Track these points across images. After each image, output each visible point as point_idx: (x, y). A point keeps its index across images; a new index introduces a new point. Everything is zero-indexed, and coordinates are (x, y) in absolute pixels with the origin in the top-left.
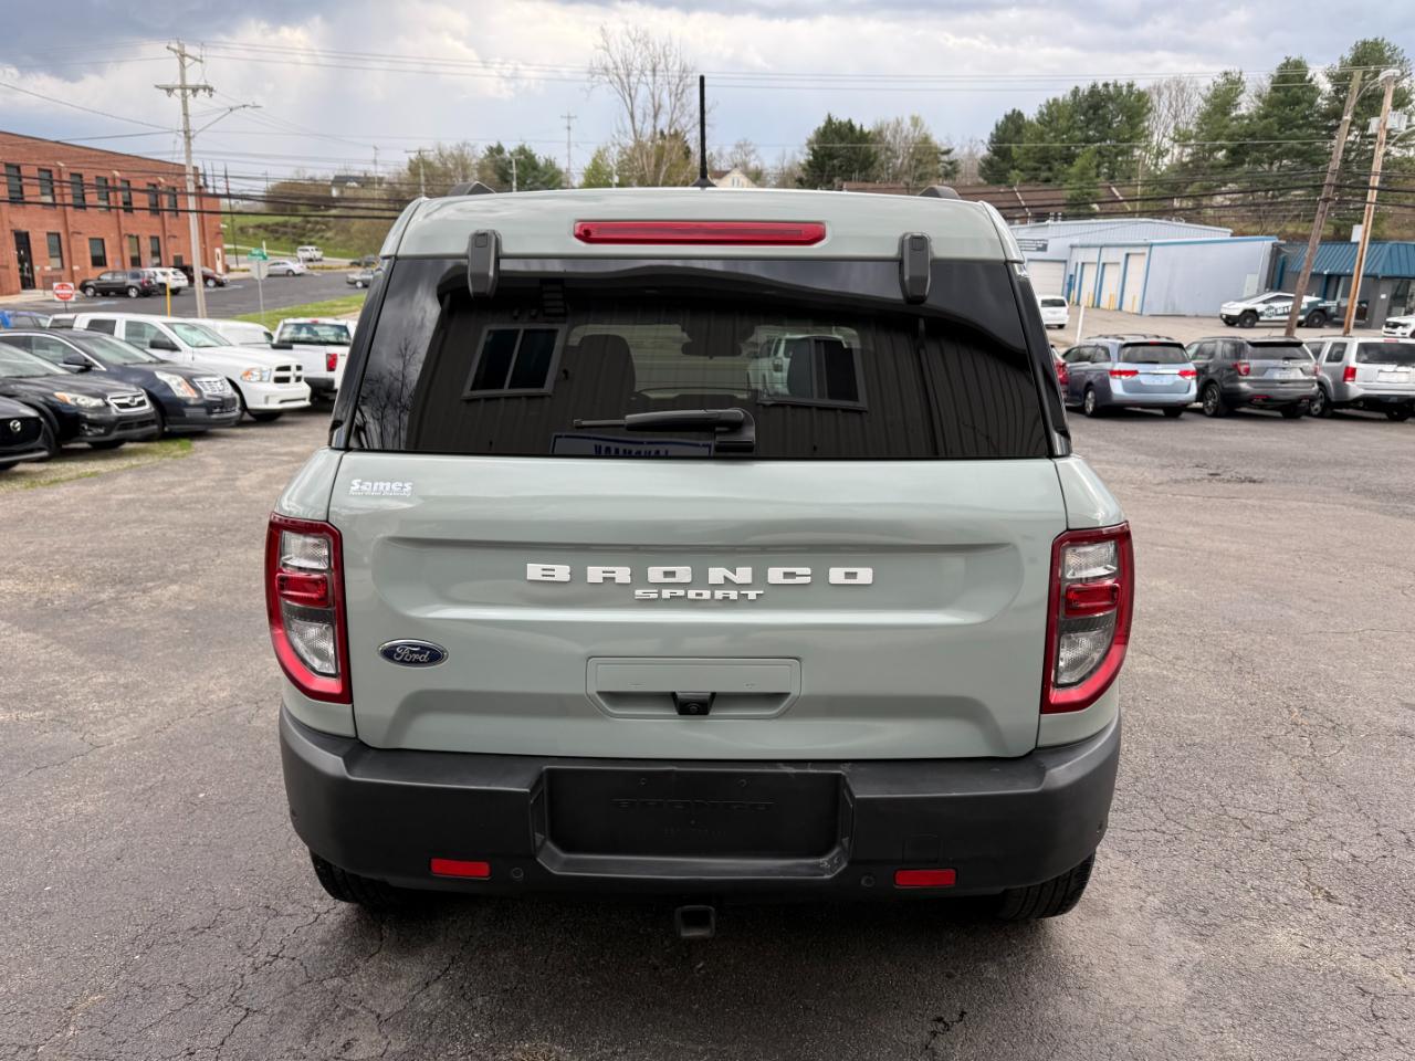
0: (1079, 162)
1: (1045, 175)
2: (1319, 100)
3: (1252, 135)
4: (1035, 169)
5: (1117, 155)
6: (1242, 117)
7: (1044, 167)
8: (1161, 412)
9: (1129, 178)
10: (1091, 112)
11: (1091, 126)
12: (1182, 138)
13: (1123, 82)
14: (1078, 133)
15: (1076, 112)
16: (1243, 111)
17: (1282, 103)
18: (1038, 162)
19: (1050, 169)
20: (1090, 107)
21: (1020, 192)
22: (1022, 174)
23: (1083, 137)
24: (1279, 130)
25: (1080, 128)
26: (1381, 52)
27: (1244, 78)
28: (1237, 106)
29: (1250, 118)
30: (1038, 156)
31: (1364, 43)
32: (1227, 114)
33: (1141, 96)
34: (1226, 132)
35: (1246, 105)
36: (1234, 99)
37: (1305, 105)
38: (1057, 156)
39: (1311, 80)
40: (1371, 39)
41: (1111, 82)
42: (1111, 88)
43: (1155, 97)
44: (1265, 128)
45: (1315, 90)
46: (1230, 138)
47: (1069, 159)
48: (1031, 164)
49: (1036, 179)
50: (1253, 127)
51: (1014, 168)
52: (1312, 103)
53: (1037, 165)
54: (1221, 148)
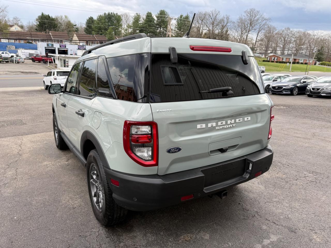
0: (109, 30)
1: (100, 33)
2: (155, 21)
3: (143, 28)
4: (98, 31)
5: (116, 30)
6: (141, 23)
7: (100, 31)
9: (119, 35)
10: (109, 19)
11: (110, 22)
12: (129, 27)
13: (115, 13)
14: (107, 24)
15: (106, 19)
16: (141, 22)
17: (148, 21)
18: (98, 29)
19: (102, 32)
20: (109, 18)
21: (96, 37)
22: (95, 32)
23: (108, 25)
24: (148, 27)
25: (107, 23)
26: (164, 12)
27: (140, 15)
28: (140, 21)
29: (142, 24)
30: (98, 28)
31: (161, 10)
32: (138, 22)
33: (119, 16)
34: (139, 26)
35: (141, 21)
36: (139, 19)
37: (152, 22)
38: (103, 29)
39: (153, 17)
40: (162, 10)
41: (112, 12)
42: (113, 14)
43: (122, 17)
44: (146, 26)
45: (155, 20)
46: (139, 27)
47: (106, 30)
48: (97, 30)
49: (99, 34)
50: (143, 26)
51: (93, 31)
52: (154, 22)
53: (98, 30)
54: (138, 30)
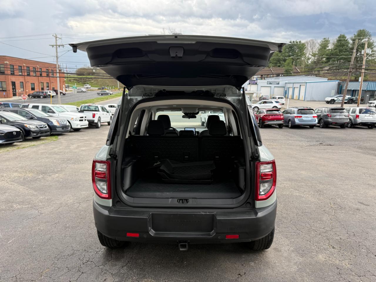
0: (287, 61)
1: (278, 64)
2: (349, 45)
3: (332, 54)
4: (276, 63)
5: (297, 59)
6: (329, 50)
7: (278, 63)
8: (309, 127)
9: (301, 65)
10: (290, 48)
11: (290, 52)
12: (314, 55)
13: (298, 41)
14: (287, 54)
15: (286, 48)
16: (330, 48)
17: (340, 46)
18: (277, 61)
19: (280, 63)
20: (290, 47)
21: (273, 70)
22: (272, 64)
23: (288, 55)
24: (339, 53)
25: (287, 53)
26: (365, 32)
27: (329, 39)
28: (328, 47)
29: (332, 50)
30: (276, 60)
31: (360, 30)
32: (325, 49)
33: (303, 44)
34: (326, 53)
35: (330, 47)
36: (327, 45)
37: (346, 46)
38: (282, 60)
39: (347, 40)
40: (362, 29)
42: (295, 42)
43: (307, 44)
44: (335, 52)
45: (349, 43)
46: (327, 55)
47: (285, 60)
48: (275, 62)
49: (276, 65)
50: (332, 52)
51: (270, 63)
52: (347, 46)
53: (276, 62)
54: (325, 58)
